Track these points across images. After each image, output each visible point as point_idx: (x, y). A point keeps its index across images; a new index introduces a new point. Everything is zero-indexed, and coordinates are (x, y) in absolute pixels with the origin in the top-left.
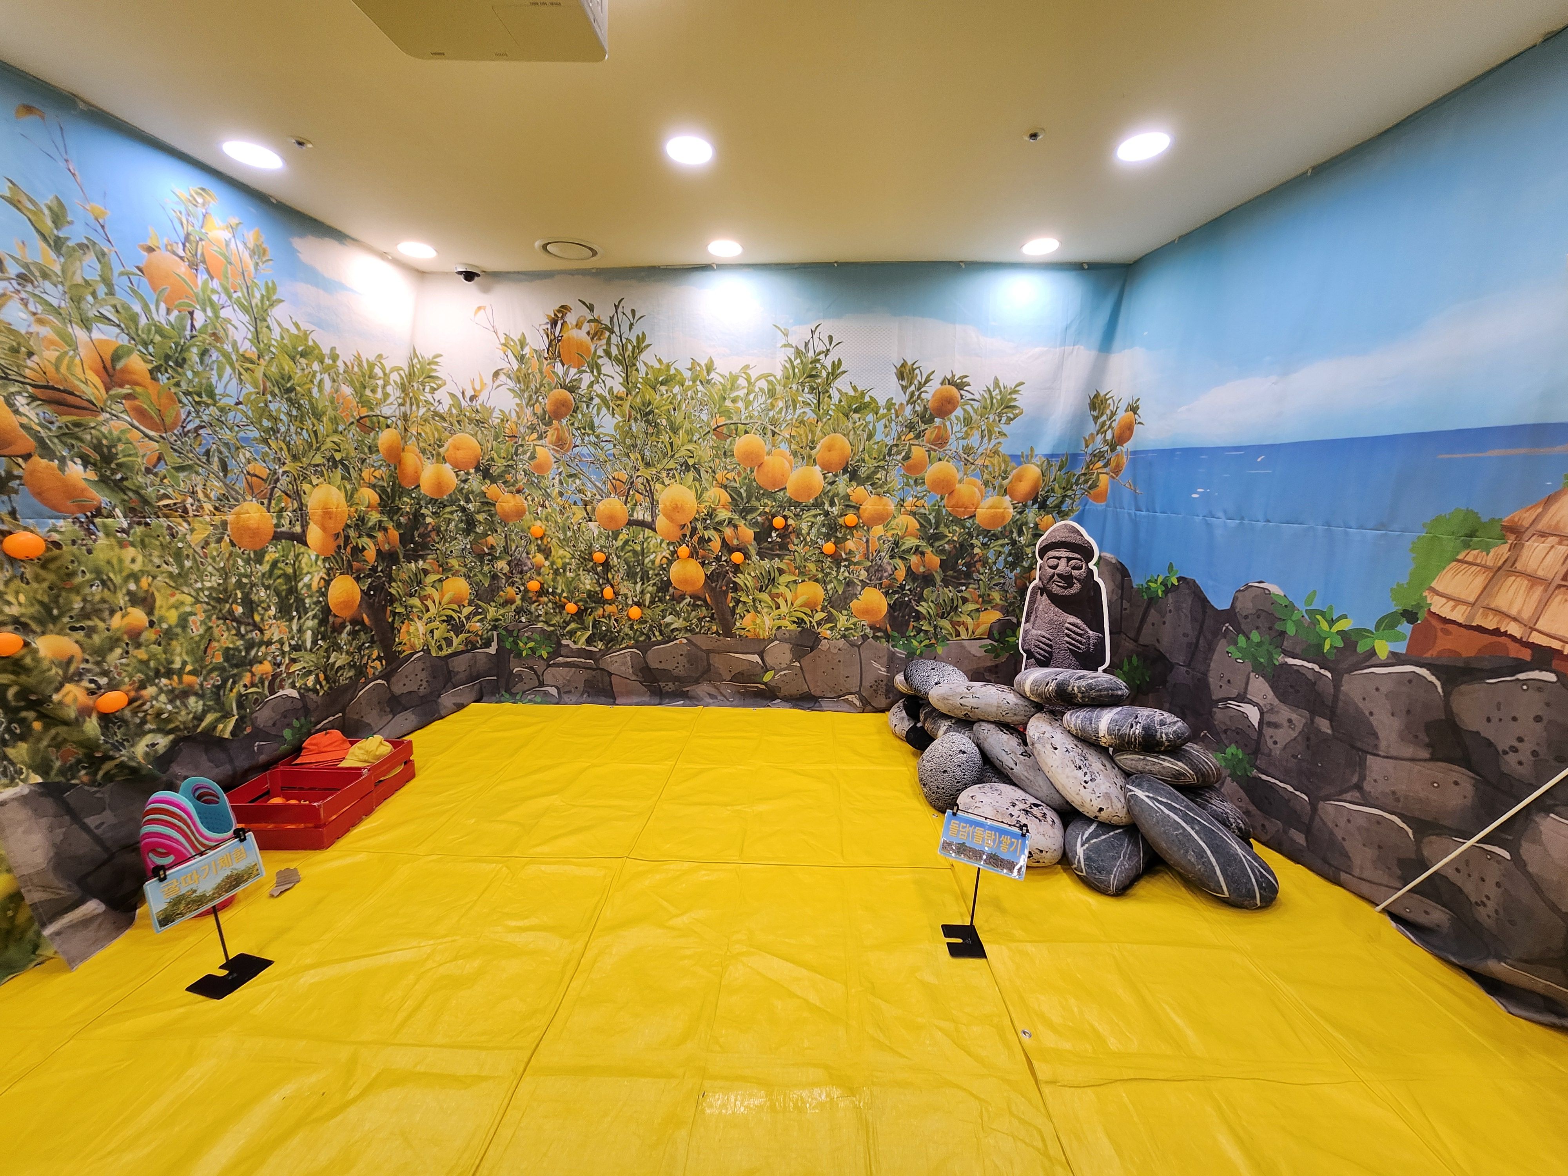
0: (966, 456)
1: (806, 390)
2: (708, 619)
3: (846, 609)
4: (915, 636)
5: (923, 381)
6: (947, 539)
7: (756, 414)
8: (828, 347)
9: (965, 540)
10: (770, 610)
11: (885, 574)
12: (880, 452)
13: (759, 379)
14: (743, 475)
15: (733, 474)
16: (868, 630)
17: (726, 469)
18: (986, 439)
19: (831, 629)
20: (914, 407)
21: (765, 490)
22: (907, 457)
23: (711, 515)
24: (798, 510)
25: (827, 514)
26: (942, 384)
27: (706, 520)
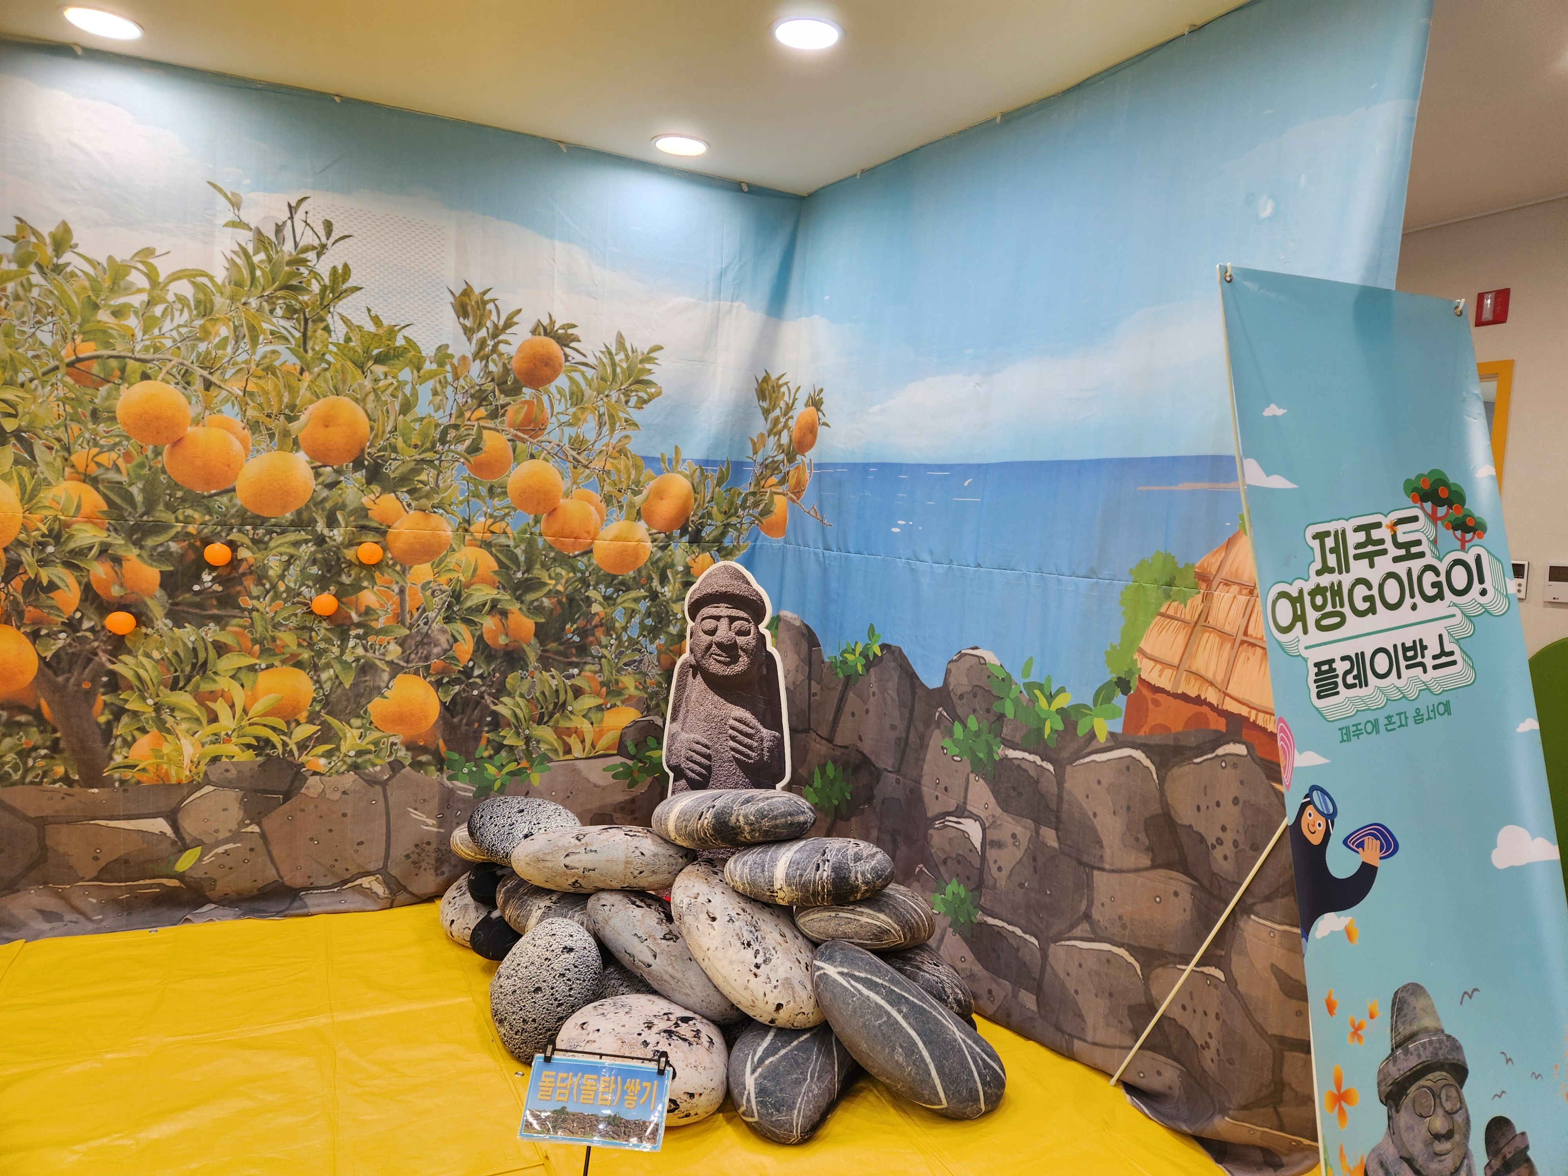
0: (574, 453)
1: (279, 312)
2: (43, 752)
3: (358, 716)
4: (491, 757)
5: (501, 323)
6: (546, 590)
7: (168, 343)
8: (324, 240)
9: (576, 590)
10: (195, 727)
11: (436, 650)
12: (425, 436)
13: (176, 277)
14: (138, 459)
15: (113, 455)
16: (402, 753)
17: (96, 444)
18: (606, 430)
19: (328, 754)
20: (486, 366)
21: (188, 492)
22: (474, 449)
23: (57, 534)
24: (261, 531)
25: (320, 541)
26: (534, 332)
27: (44, 545)
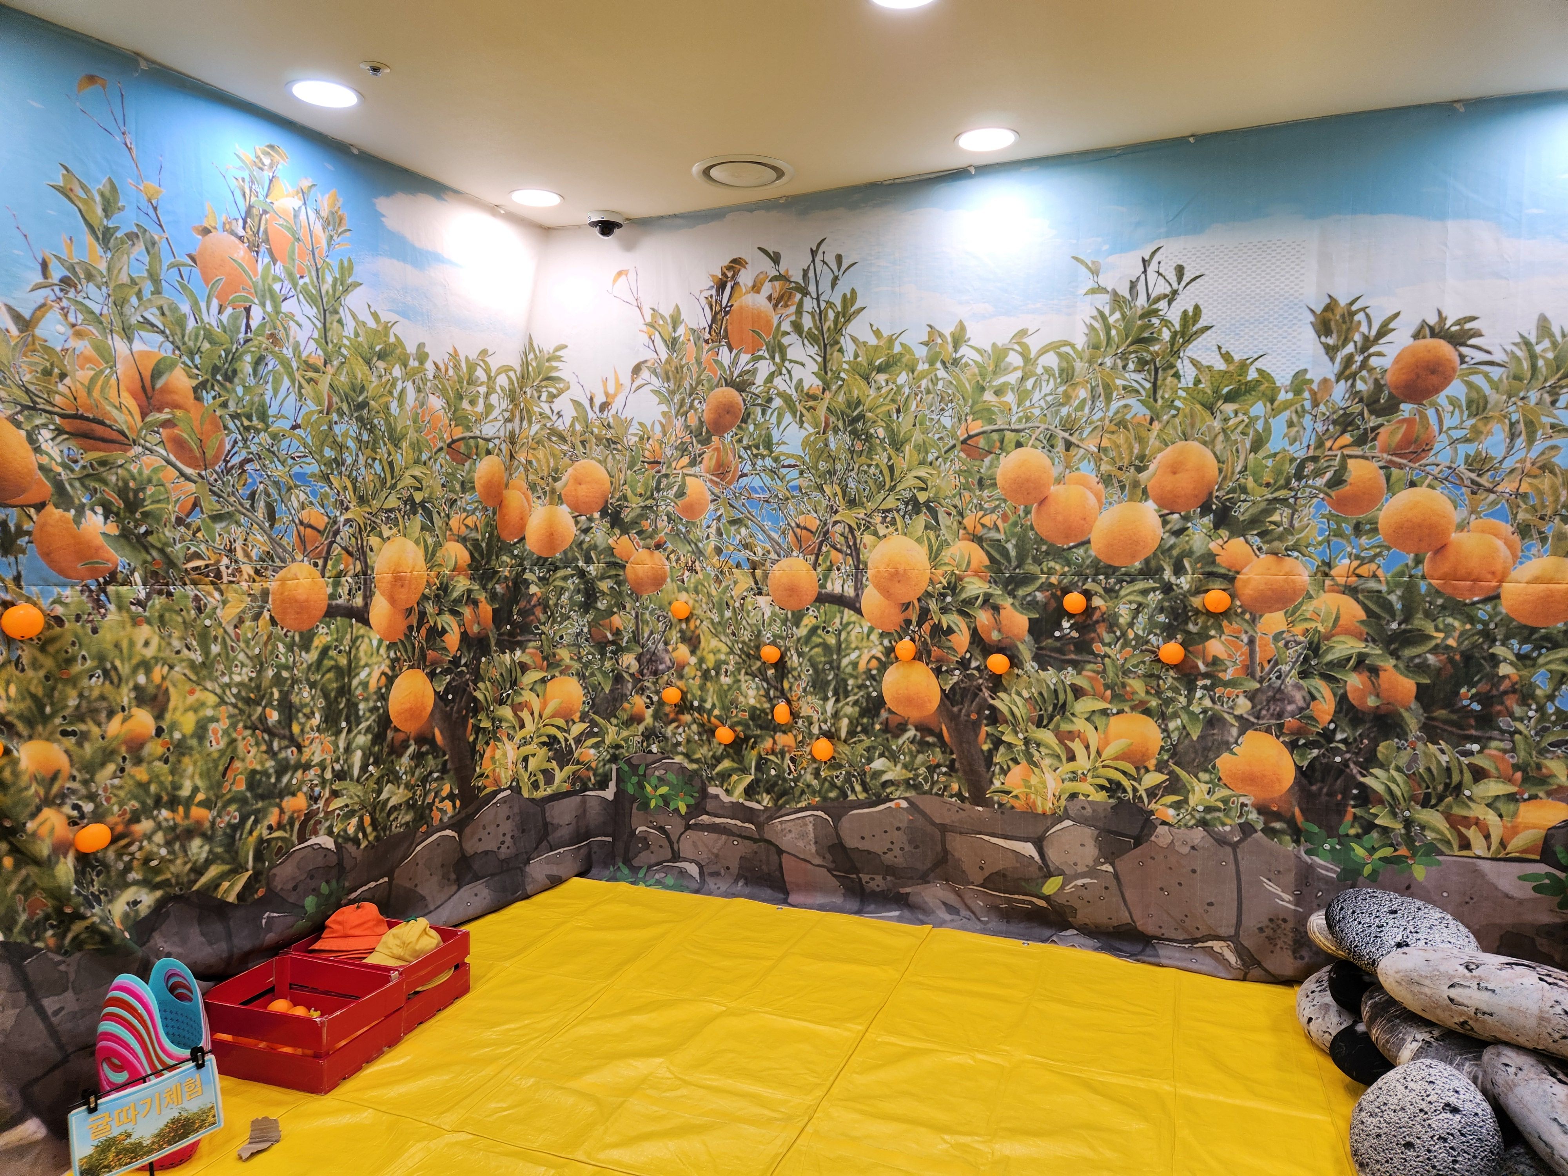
0: (1473, 476)
1: (1131, 366)
2: (944, 769)
3: (1206, 770)
4: (1358, 836)
5: (1373, 333)
6: (1433, 643)
7: (1037, 412)
8: (1175, 285)
9: (1475, 646)
10: (1056, 763)
11: (1290, 708)
12: (1278, 472)
13: (1043, 351)
14: (1012, 518)
15: (994, 516)
16: (1253, 816)
17: (981, 509)
18: (1521, 442)
19: (1177, 806)
20: (1353, 385)
21: (1051, 545)
22: (1337, 481)
23: (953, 587)
24: (1112, 581)
25: (1167, 588)
26: (1416, 336)
27: (944, 595)
